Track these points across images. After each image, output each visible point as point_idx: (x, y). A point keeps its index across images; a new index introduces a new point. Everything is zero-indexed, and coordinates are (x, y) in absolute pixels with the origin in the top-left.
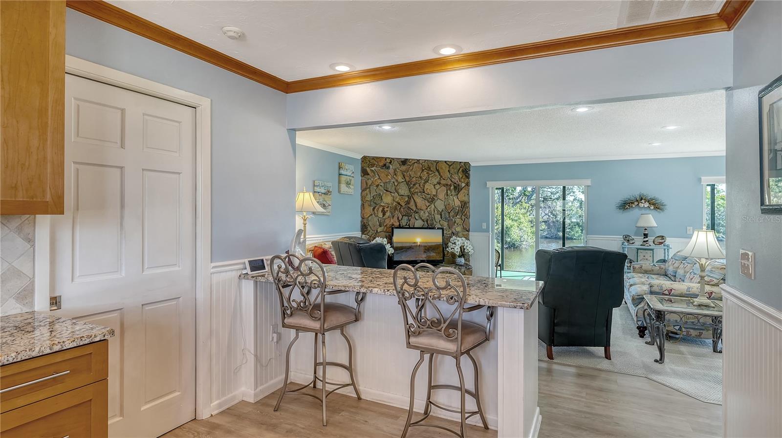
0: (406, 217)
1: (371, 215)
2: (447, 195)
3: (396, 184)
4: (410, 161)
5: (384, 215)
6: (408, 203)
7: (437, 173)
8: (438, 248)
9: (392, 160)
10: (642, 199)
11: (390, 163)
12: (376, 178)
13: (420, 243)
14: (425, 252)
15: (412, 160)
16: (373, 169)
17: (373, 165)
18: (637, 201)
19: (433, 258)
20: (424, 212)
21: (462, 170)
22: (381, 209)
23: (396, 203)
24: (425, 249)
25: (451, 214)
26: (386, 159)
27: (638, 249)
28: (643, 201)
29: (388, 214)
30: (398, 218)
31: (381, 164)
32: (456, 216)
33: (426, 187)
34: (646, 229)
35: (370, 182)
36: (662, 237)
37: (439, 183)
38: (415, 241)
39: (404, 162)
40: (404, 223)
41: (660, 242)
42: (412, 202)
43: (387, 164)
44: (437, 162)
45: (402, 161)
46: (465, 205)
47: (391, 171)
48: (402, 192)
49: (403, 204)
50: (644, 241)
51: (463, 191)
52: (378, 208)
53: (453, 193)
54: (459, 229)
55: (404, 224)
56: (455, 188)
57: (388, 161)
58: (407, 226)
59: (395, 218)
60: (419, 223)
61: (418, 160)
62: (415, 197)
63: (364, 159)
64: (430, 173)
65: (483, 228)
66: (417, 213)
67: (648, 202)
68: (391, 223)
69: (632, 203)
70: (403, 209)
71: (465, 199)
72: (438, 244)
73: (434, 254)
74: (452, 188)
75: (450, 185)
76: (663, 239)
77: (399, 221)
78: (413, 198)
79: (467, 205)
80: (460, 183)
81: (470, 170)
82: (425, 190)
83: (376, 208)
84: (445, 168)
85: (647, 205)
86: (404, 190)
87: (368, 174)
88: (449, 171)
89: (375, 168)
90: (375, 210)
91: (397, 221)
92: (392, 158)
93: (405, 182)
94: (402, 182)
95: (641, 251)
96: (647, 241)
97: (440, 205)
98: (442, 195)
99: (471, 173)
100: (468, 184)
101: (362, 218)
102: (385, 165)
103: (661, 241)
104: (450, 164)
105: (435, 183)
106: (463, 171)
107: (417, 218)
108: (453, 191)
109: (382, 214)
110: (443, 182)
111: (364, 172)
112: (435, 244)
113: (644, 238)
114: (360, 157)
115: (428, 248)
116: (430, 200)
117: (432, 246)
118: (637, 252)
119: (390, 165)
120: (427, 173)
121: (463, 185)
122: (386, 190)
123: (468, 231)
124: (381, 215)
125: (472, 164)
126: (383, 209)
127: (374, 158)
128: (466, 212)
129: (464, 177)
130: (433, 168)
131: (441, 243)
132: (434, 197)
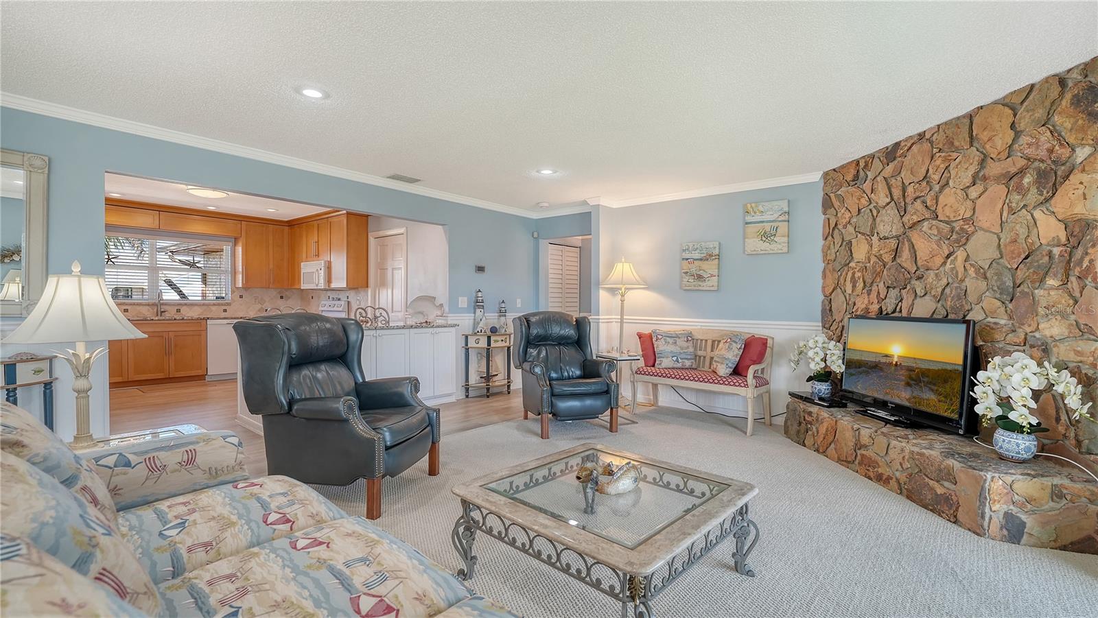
0: (896, 291)
1: (836, 288)
2: (1012, 212)
3: (875, 213)
5: (854, 287)
6: (896, 252)
9: (869, 161)
11: (866, 165)
12: (842, 211)
14: (908, 384)
15: (906, 140)
16: (839, 192)
17: (840, 185)
20: (938, 275)
21: (1074, 96)
22: (850, 275)
23: (875, 259)
24: (910, 378)
25: (1018, 272)
26: (857, 163)
30: (878, 293)
31: (849, 177)
32: (1042, 281)
35: (833, 222)
37: (980, 178)
39: (891, 153)
40: (890, 304)
42: (906, 254)
43: (860, 173)
44: (975, 114)
45: (888, 154)
47: (867, 184)
48: (883, 229)
49: (887, 259)
51: (1073, 179)
53: (1033, 196)
54: (1052, 329)
55: (890, 310)
56: (1042, 176)
57: (862, 164)
58: (896, 314)
59: (873, 295)
60: (924, 307)
61: (921, 136)
62: (915, 236)
64: (954, 155)
66: (919, 278)
70: (887, 269)
71: (1081, 209)
73: (933, 397)
74: (1028, 179)
75: (1023, 173)
77: (879, 301)
78: (909, 240)
80: (1064, 152)
82: (939, 212)
83: (843, 273)
86: (889, 224)
87: (832, 206)
88: (1012, 127)
89: (843, 189)
90: (840, 278)
91: (875, 301)
92: (868, 156)
93: (893, 204)
94: (888, 204)
97: (982, 248)
98: (989, 215)
102: (856, 177)
104: (1018, 102)
105: (967, 180)
106: (1073, 103)
107: (918, 290)
108: (1034, 190)
109: (850, 286)
110: (993, 169)
111: (825, 204)
114: (816, 177)
115: (918, 375)
116: (955, 236)
117: (929, 370)
119: (867, 173)
120: (945, 159)
121: (1083, 153)
122: (859, 232)
124: (849, 288)
126: (854, 274)
127: (840, 170)
128: (1085, 264)
129: (1080, 122)
130: (962, 140)
131: (956, 367)
132: (966, 227)
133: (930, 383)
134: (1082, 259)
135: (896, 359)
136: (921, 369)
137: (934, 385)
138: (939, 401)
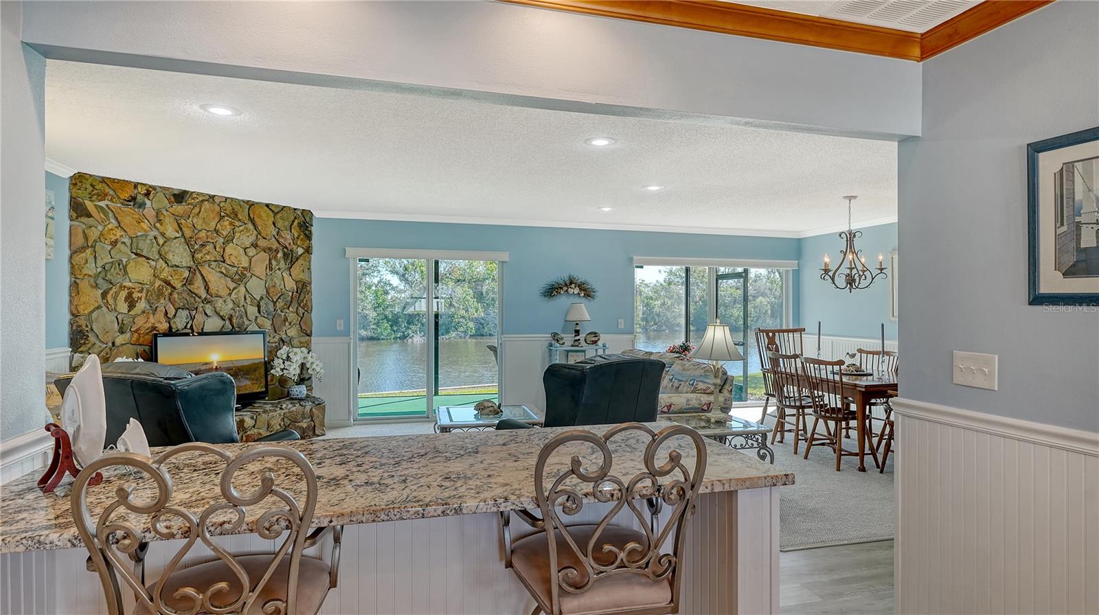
0: (186, 312)
1: (99, 307)
2: (271, 269)
3: (161, 242)
4: (194, 196)
5: (131, 307)
6: (188, 282)
7: (250, 226)
8: (255, 371)
9: (149, 191)
10: (571, 283)
11: (147, 194)
12: (110, 226)
13: (218, 362)
15: (198, 194)
16: (102, 204)
17: (103, 196)
18: (566, 285)
19: (246, 389)
20: (225, 301)
21: (299, 223)
22: (124, 294)
23: (160, 282)
25: (277, 303)
26: (136, 185)
27: (568, 351)
28: (573, 285)
29: (142, 305)
30: (166, 313)
31: (125, 195)
32: (288, 308)
33: (229, 250)
34: (577, 324)
35: (94, 234)
36: (595, 334)
37: (255, 245)
38: (207, 361)
39: (180, 196)
40: (180, 323)
41: (593, 341)
42: (198, 282)
43: (139, 198)
44: (251, 205)
45: (174, 195)
46: (303, 287)
47: (149, 210)
48: (174, 259)
49: (178, 285)
50: (575, 341)
51: (300, 261)
52: (117, 294)
53: (282, 265)
54: (293, 332)
55: (180, 327)
56: (285, 255)
57: (141, 190)
58: (186, 331)
59: (160, 315)
60: (213, 324)
61: (213, 197)
62: (205, 270)
63: (78, 179)
64: (237, 223)
65: (338, 329)
66: (208, 302)
67: (579, 286)
68: (149, 325)
69: (561, 288)
70: (178, 293)
71: (302, 276)
72: (256, 362)
73: (248, 383)
74: (280, 255)
75: (277, 251)
76: (596, 336)
77: (169, 320)
78: (200, 272)
79: (308, 288)
80: (295, 247)
81: (312, 225)
82: (226, 256)
83: (112, 292)
84: (265, 219)
85: (577, 291)
86: (180, 255)
87: (89, 216)
88: (274, 224)
89: (106, 202)
90: (109, 297)
91: (163, 320)
92: (150, 187)
93: (183, 240)
94: (176, 238)
95: (572, 354)
96: (579, 340)
97: (256, 287)
98: (260, 268)
99: (313, 229)
100: (308, 251)
101: (73, 314)
102: (133, 199)
103: (594, 339)
104: (276, 211)
105: (248, 244)
106: (300, 225)
107: (208, 312)
108: (282, 262)
109: (126, 305)
110: (262, 243)
111: (78, 210)
112: (250, 362)
113: (576, 336)
114: (67, 173)
115: (239, 371)
116: (237, 277)
117: (243, 366)
118: (567, 356)
119: (146, 200)
120: (231, 224)
121: (300, 251)
122: (136, 254)
123: (309, 335)
124: (123, 307)
125: (317, 214)
126: (130, 295)
127: (104, 180)
128: (305, 302)
129: (301, 236)
130: (243, 215)
131: (261, 360)
132: (245, 272)
133: (245, 375)
134: (303, 300)
135: (215, 365)
136: (237, 367)
137: (248, 375)
138: (253, 384)
